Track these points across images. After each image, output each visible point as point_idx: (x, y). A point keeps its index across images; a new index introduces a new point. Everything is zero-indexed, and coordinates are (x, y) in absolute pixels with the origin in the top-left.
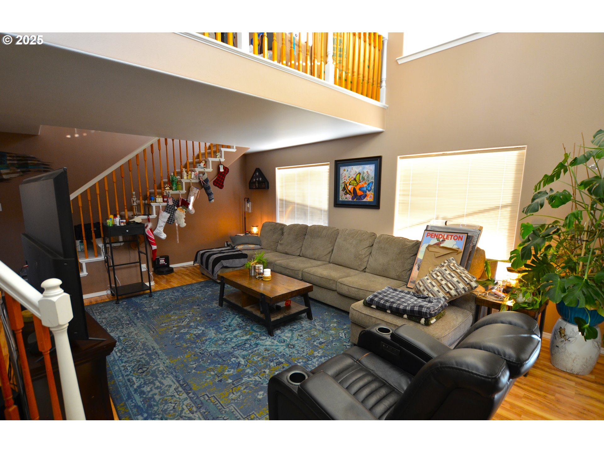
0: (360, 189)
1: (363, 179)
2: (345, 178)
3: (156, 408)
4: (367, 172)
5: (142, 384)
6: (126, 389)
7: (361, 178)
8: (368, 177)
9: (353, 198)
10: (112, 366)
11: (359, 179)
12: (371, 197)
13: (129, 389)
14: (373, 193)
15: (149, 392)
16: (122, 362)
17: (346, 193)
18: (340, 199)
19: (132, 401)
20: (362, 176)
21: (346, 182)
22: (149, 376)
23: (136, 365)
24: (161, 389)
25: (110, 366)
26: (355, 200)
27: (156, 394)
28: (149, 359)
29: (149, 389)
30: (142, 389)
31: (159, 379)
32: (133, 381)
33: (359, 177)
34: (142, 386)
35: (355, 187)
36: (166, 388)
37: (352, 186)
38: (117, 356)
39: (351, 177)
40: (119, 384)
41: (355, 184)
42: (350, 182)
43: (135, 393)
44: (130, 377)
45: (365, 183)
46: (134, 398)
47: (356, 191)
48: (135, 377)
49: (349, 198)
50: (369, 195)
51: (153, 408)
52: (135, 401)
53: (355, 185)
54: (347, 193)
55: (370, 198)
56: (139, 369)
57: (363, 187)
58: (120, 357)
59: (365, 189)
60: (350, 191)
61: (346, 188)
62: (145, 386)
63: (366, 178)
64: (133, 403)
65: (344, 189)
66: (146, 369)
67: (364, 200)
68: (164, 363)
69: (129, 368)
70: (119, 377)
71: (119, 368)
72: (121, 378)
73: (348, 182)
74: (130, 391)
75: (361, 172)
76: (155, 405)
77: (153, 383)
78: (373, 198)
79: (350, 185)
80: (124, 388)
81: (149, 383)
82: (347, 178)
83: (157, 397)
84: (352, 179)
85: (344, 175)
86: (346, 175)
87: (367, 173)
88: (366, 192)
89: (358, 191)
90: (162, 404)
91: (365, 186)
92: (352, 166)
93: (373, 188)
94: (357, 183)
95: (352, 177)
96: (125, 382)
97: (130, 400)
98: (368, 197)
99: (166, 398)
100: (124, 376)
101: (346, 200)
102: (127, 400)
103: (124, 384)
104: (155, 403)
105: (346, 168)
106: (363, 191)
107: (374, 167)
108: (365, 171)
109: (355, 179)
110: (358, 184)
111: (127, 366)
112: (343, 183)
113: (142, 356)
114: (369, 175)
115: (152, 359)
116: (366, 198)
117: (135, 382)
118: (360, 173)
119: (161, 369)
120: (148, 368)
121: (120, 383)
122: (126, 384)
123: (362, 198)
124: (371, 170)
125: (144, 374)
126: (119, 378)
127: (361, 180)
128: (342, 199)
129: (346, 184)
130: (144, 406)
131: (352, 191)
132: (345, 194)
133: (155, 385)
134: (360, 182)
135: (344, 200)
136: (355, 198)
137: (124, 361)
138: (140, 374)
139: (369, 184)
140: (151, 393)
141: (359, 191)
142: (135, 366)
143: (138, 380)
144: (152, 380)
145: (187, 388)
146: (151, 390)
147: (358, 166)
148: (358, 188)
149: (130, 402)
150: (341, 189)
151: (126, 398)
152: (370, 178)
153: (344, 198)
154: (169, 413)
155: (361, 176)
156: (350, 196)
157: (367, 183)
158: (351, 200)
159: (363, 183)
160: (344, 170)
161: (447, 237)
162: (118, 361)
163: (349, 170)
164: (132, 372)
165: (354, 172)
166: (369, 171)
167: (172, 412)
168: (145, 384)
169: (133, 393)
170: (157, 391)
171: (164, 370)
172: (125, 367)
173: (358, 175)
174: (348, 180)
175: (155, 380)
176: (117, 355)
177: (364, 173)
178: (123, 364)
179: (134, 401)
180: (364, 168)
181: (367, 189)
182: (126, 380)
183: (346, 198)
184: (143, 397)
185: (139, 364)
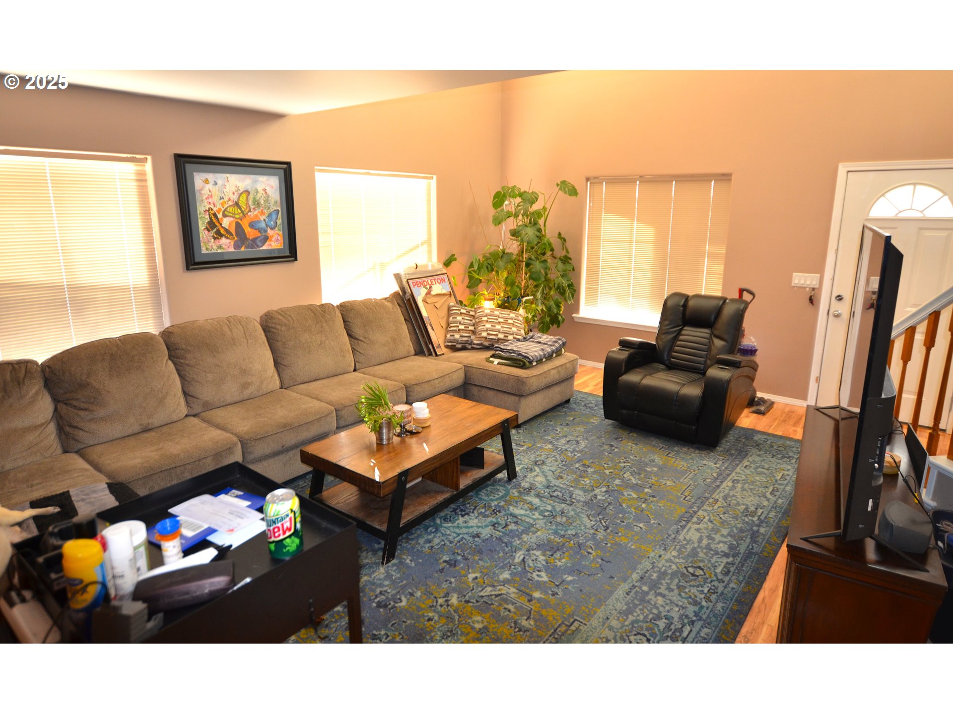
0: (252, 225)
1: (257, 204)
2: (210, 200)
3: (739, 526)
4: (265, 190)
5: (719, 556)
6: (743, 565)
7: (250, 202)
8: (266, 201)
9: (237, 246)
10: (722, 615)
11: (247, 203)
12: (277, 240)
13: (740, 562)
14: (281, 233)
15: (725, 543)
16: (702, 607)
17: (219, 235)
18: (204, 251)
19: (752, 549)
20: (254, 198)
21: (215, 209)
22: (700, 557)
23: (691, 586)
24: (710, 534)
25: (724, 618)
26: (243, 249)
27: (722, 535)
28: (664, 580)
29: (721, 545)
30: (727, 551)
31: (696, 545)
32: (725, 567)
33: (247, 200)
34: (723, 554)
35: (239, 221)
36: (705, 532)
37: (232, 219)
38: (693, 629)
39: (226, 199)
40: (744, 579)
41: (238, 214)
42: (226, 210)
43: (740, 553)
44: (720, 577)
45: (262, 213)
46: (747, 550)
47: (243, 230)
48: (716, 571)
49: (226, 246)
50: (272, 236)
51: (741, 527)
52: (749, 546)
53: (237, 216)
54: (221, 235)
55: (276, 242)
56: (697, 576)
57: (259, 221)
58: (692, 623)
59: (263, 225)
60: (226, 230)
61: (217, 224)
62: (719, 551)
63: (262, 202)
64: (753, 546)
65: (211, 225)
66: (689, 569)
67: (264, 248)
68: (660, 556)
69: (706, 590)
70: (733, 588)
71: (717, 602)
72: (732, 585)
73: (220, 209)
74: (741, 559)
75: (249, 188)
76: (737, 528)
77: (708, 547)
78: (282, 241)
79: (225, 216)
80: (744, 569)
81: (711, 550)
82: (215, 199)
83: (725, 532)
84: (230, 203)
85: (205, 192)
86: (213, 193)
87: (263, 192)
88: (266, 231)
89: (247, 230)
90: (728, 524)
91: (262, 218)
92: (228, 175)
93: (279, 222)
94: (242, 212)
95: (229, 200)
96: (733, 574)
97: (752, 551)
98: (271, 240)
99: (718, 524)
100: (724, 584)
101: (219, 251)
102: (756, 554)
103: (738, 573)
104: (734, 529)
105: (211, 177)
106: (259, 230)
107: (277, 181)
108: (260, 189)
109: (237, 204)
110: (244, 215)
111: (703, 596)
112: (205, 211)
113: (666, 592)
114: (268, 196)
115: (662, 575)
116: (267, 243)
117: (723, 565)
118: (247, 192)
119: (674, 553)
120: (685, 567)
121: (741, 578)
122: (737, 571)
123: (259, 244)
124: (272, 187)
125: (701, 565)
126: (735, 586)
127: (252, 207)
128: (207, 249)
129: (215, 215)
130: (748, 535)
131: (233, 231)
132: (215, 238)
133: (709, 544)
134: (250, 211)
135: (213, 251)
136: (243, 244)
137: (696, 608)
138: (705, 568)
139: (270, 215)
140: (724, 540)
141: (249, 229)
142: (694, 586)
143: (717, 564)
144: (705, 551)
145: (688, 515)
146: (720, 542)
147: (242, 176)
148: (247, 225)
149: (755, 549)
150: (202, 225)
151: (753, 556)
152: (272, 202)
153: (215, 247)
154: (734, 514)
155: (251, 197)
156: (228, 241)
157: (267, 212)
158: (232, 249)
159: (256, 213)
160: (206, 181)
161: (431, 282)
162: (704, 617)
163: (220, 182)
164: (709, 580)
165: (233, 189)
166: (268, 188)
167: (730, 513)
168: (717, 553)
169: (741, 556)
170: (717, 537)
171: (675, 548)
172: (708, 595)
173: (244, 195)
174: (219, 206)
175: (701, 547)
176: (691, 631)
177: (257, 192)
178: (704, 603)
179: (751, 547)
180: (256, 181)
181: (267, 226)
182: (730, 576)
183: (220, 247)
184: (737, 543)
185: (685, 584)
